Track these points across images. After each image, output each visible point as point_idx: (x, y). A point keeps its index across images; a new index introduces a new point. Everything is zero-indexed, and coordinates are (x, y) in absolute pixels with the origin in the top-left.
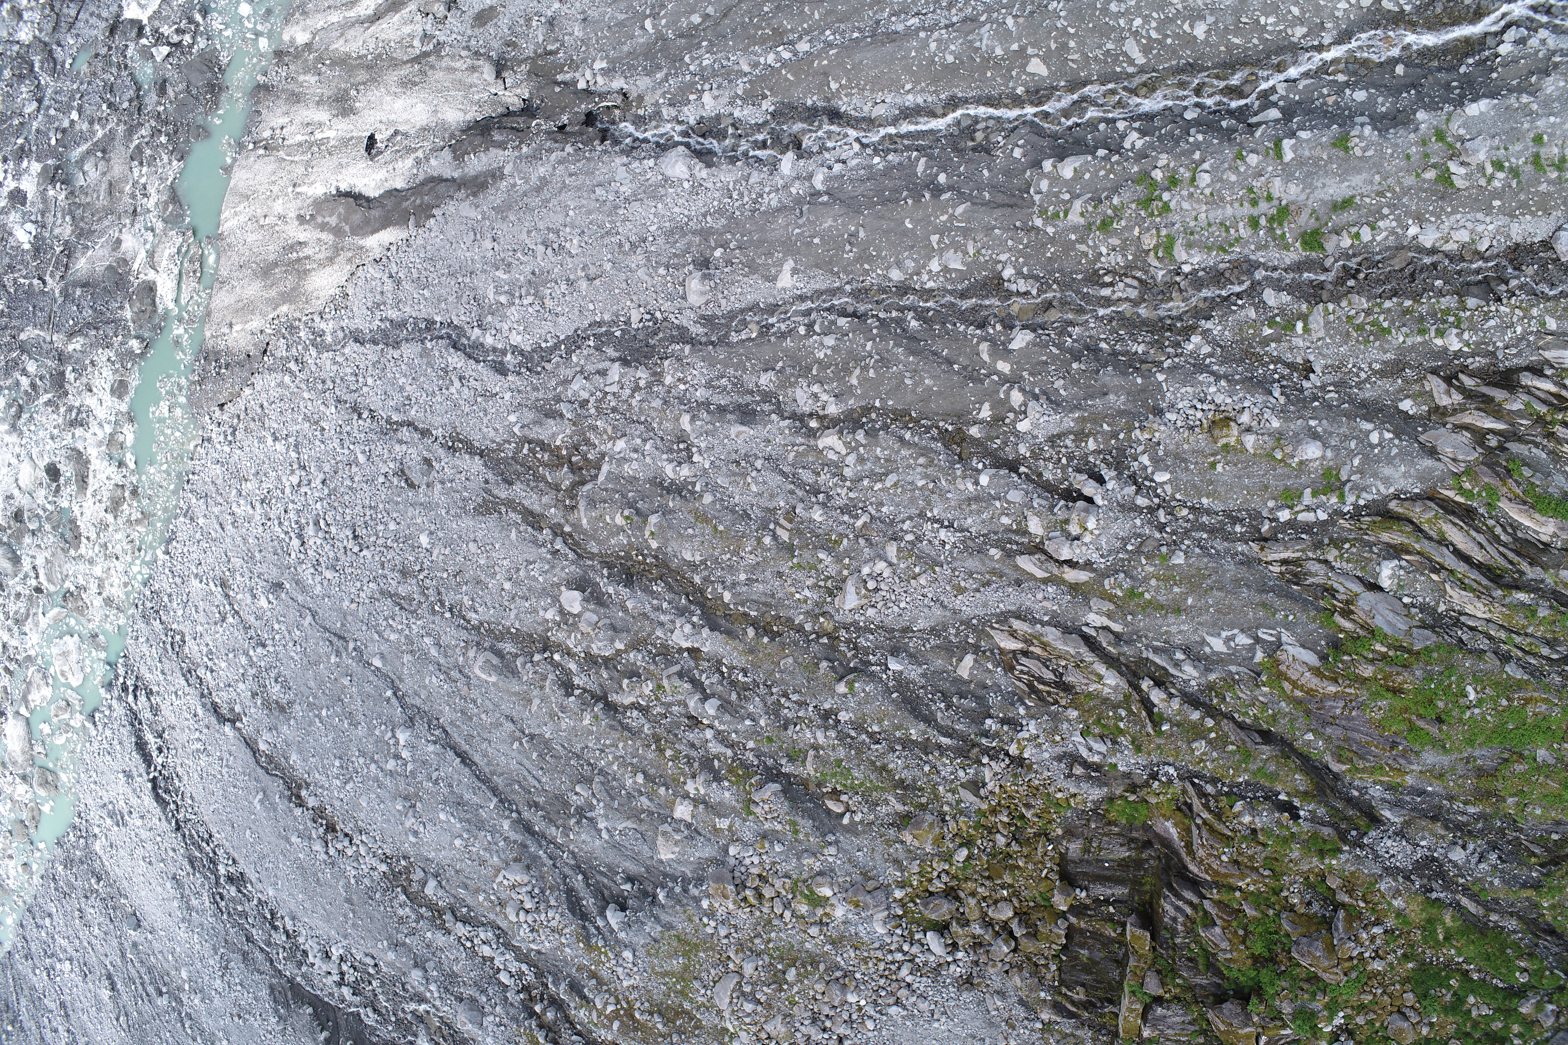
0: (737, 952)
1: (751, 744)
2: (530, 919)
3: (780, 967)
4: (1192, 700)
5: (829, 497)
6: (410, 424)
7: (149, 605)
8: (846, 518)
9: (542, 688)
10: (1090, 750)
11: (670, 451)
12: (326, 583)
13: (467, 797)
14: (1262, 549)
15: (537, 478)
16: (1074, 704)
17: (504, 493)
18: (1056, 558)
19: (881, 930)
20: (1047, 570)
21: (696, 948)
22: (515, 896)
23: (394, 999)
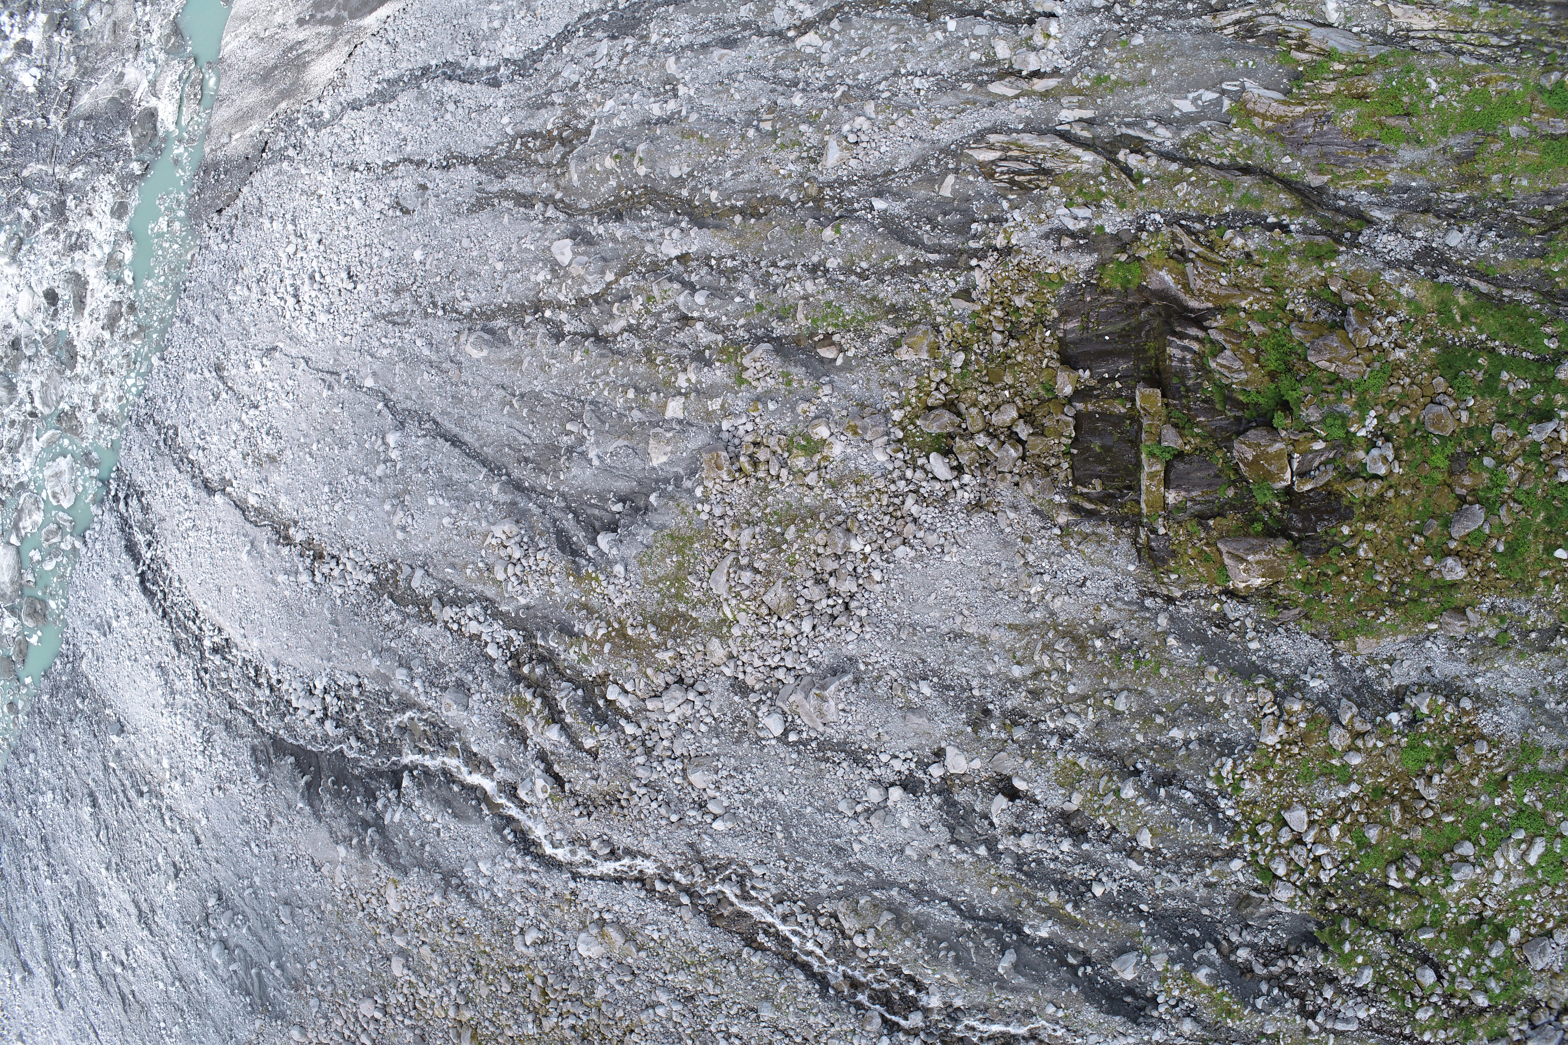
0: (733, 527)
1: (741, 322)
2: (519, 570)
3: (778, 530)
4: (1170, 157)
5: (808, 84)
6: (404, 161)
7: (143, 411)
8: (825, 94)
9: (532, 345)
10: (1076, 218)
11: (657, 95)
12: (319, 328)
13: (456, 476)
14: (1215, 17)
15: (528, 165)
16: (1054, 183)
17: (496, 187)
18: (1024, 73)
19: (881, 458)
20: (1017, 88)
21: (691, 540)
22: (503, 553)
23: (378, 718)
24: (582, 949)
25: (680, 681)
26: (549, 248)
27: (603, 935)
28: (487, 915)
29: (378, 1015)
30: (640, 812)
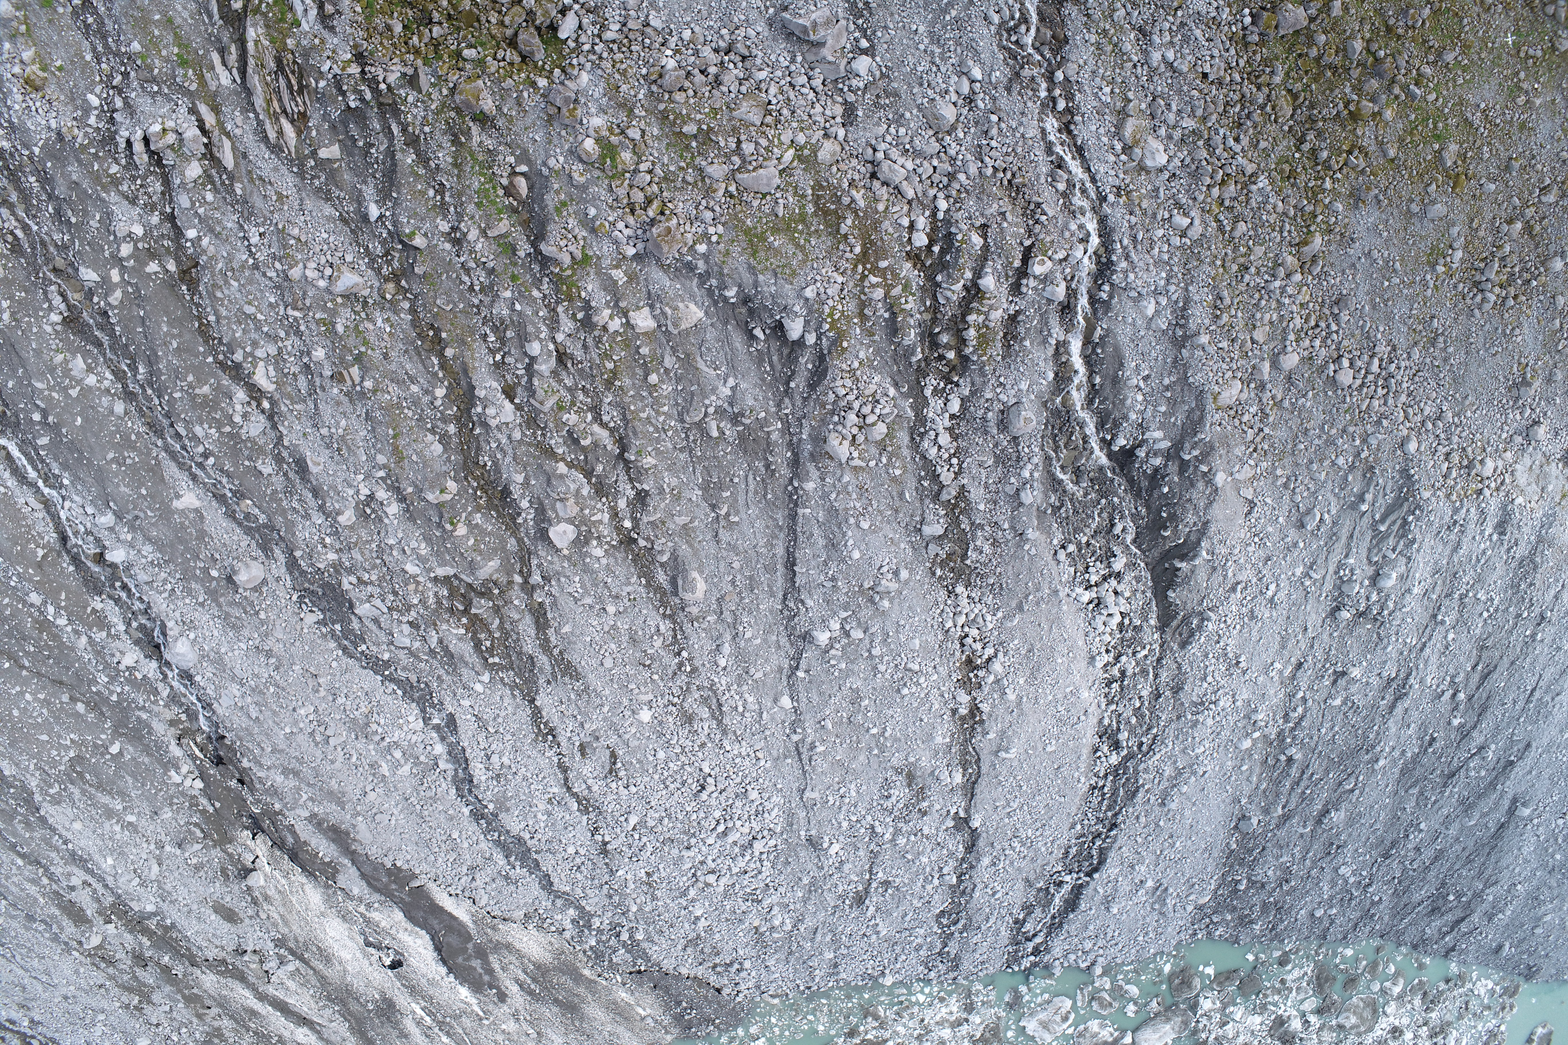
0: (715, 191)
1: (536, 293)
2: (866, 410)
3: (694, 144)
5: (302, 353)
6: (569, 789)
7: (941, 967)
8: (302, 328)
9: (662, 523)
11: (381, 520)
12: (766, 795)
13: (821, 542)
15: (506, 635)
16: (285, 48)
17: (543, 660)
18: (205, 141)
19: (585, 77)
20: (220, 140)
21: (747, 232)
22: (861, 438)
23: (1081, 509)
24: (1162, 159)
25: (874, 176)
26: (569, 558)
27: (1137, 142)
28: (1189, 278)
29: (1346, 363)
30: (1007, 154)
